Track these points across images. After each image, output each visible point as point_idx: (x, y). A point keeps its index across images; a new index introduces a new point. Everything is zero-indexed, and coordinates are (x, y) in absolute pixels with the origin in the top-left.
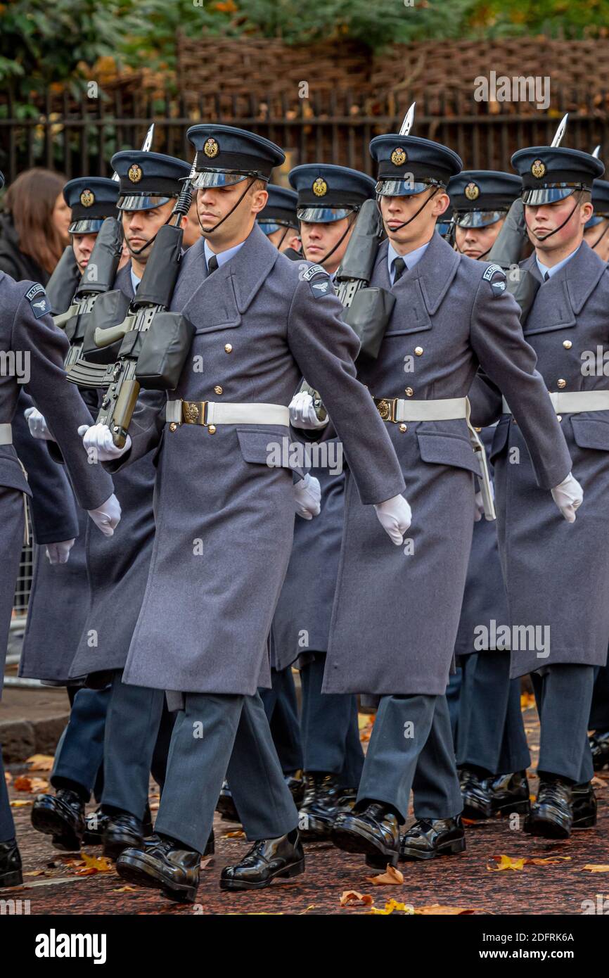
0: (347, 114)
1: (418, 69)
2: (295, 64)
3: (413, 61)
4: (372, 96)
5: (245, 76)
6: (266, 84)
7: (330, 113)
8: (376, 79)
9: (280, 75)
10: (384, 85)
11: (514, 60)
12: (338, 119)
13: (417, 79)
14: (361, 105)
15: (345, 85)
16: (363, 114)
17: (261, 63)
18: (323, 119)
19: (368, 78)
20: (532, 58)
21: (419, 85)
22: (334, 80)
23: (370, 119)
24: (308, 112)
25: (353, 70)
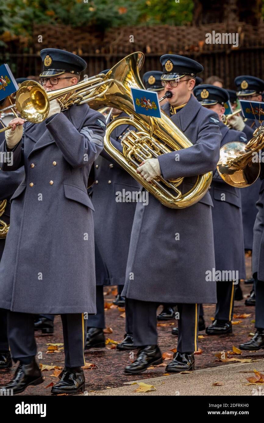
0: (94, 52)
1: (121, 37)
2: (76, 34)
3: (119, 34)
4: (104, 46)
5: (57, 38)
6: (65, 42)
7: (88, 52)
8: (106, 40)
9: (71, 38)
10: (108, 43)
11: (156, 33)
12: (91, 54)
13: (121, 40)
14: (100, 49)
15: (94, 42)
16: (100, 53)
17: (63, 34)
18: (86, 54)
19: (102, 40)
20: (162, 33)
21: (121, 42)
22: (90, 41)
23: (103, 55)
24: (80, 52)
25: (97, 37)
